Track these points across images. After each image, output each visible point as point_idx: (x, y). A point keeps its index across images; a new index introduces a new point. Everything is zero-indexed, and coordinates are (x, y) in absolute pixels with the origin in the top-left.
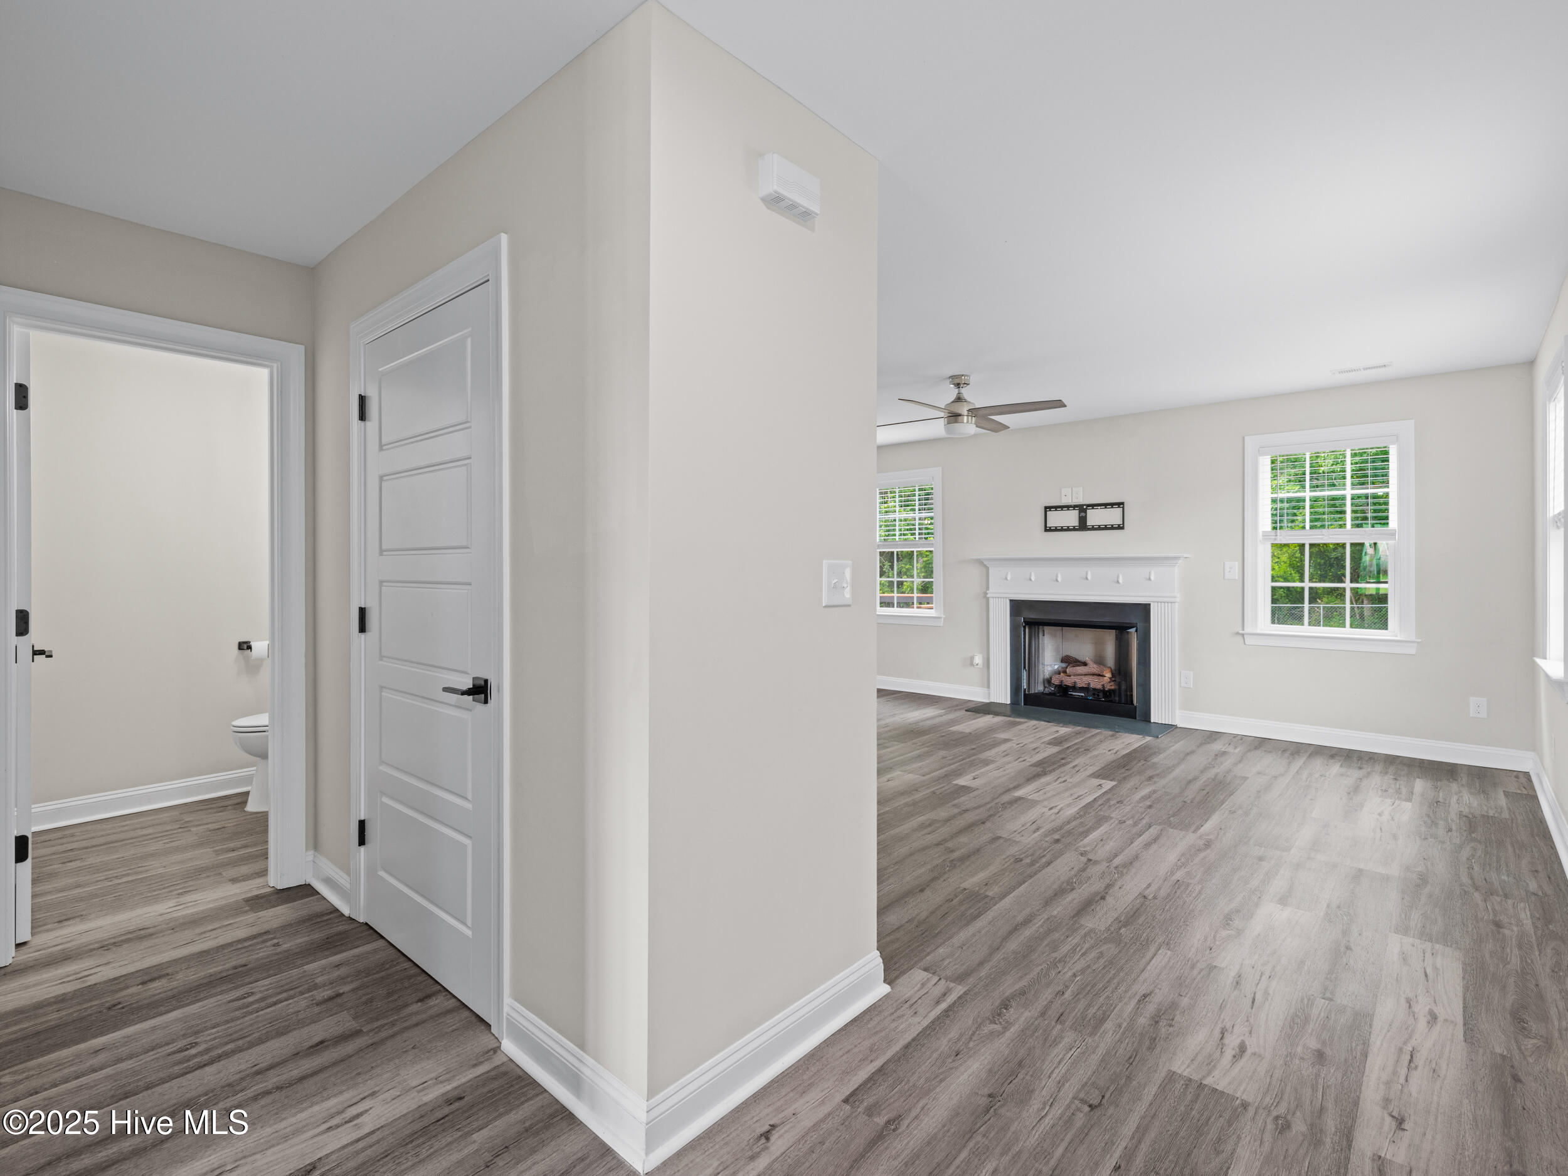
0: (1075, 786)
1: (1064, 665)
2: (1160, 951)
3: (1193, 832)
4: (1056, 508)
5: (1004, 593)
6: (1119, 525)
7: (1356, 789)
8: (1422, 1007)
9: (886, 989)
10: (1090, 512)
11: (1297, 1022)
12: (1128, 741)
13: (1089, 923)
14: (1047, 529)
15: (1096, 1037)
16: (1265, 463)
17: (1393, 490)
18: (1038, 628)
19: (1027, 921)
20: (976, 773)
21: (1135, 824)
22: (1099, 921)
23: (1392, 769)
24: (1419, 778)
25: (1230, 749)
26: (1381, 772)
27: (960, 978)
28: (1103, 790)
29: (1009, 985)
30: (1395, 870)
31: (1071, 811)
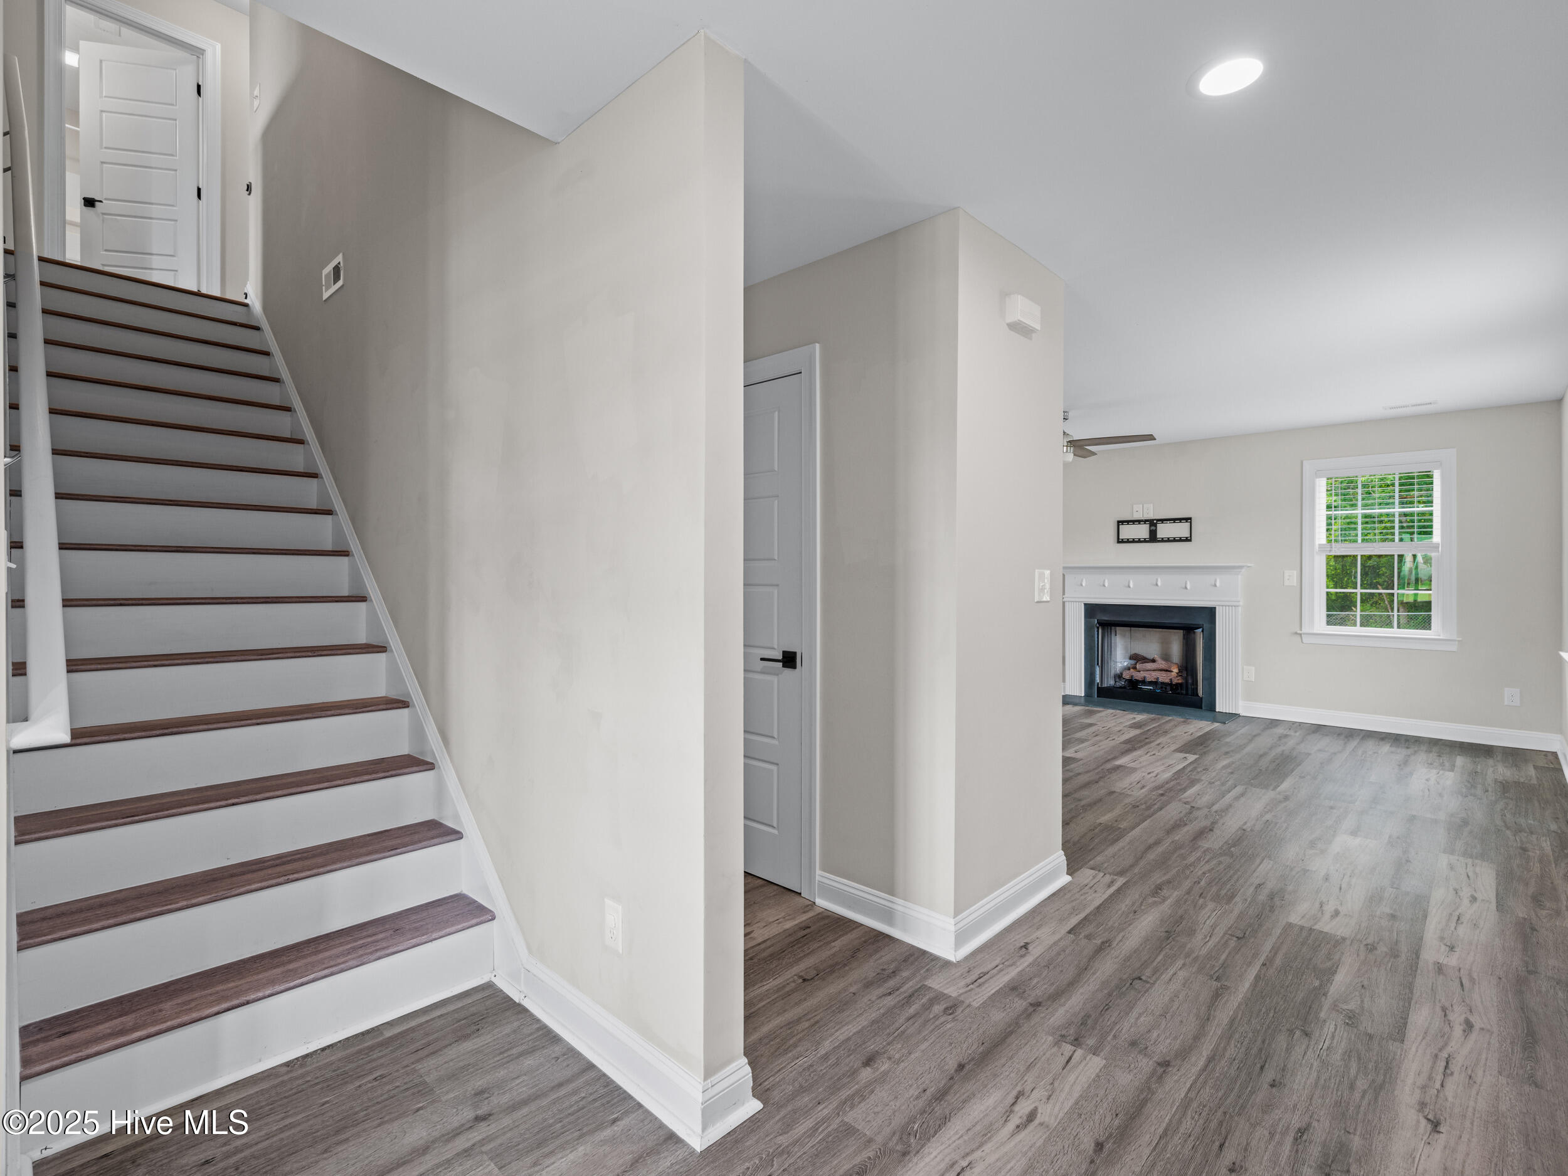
0: (1165, 757)
1: (1133, 662)
2: (1265, 861)
3: (1272, 790)
4: (1128, 522)
5: (1078, 598)
6: (1187, 538)
7: (1405, 762)
8: (1466, 893)
9: (1068, 878)
10: (1160, 526)
11: (1374, 898)
12: (1199, 726)
13: (1205, 844)
14: (1120, 541)
15: (1231, 905)
16: (1321, 485)
17: (1437, 508)
18: (1111, 629)
19: (1158, 843)
20: (1077, 748)
21: (1223, 784)
22: (1213, 842)
23: (1435, 749)
24: (1459, 755)
25: (1292, 733)
26: (1426, 751)
27: (1121, 873)
28: (1188, 762)
29: (1158, 878)
30: (1442, 816)
31: (1167, 775)
